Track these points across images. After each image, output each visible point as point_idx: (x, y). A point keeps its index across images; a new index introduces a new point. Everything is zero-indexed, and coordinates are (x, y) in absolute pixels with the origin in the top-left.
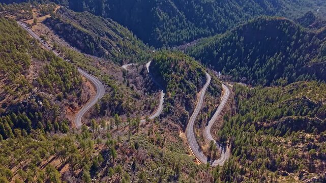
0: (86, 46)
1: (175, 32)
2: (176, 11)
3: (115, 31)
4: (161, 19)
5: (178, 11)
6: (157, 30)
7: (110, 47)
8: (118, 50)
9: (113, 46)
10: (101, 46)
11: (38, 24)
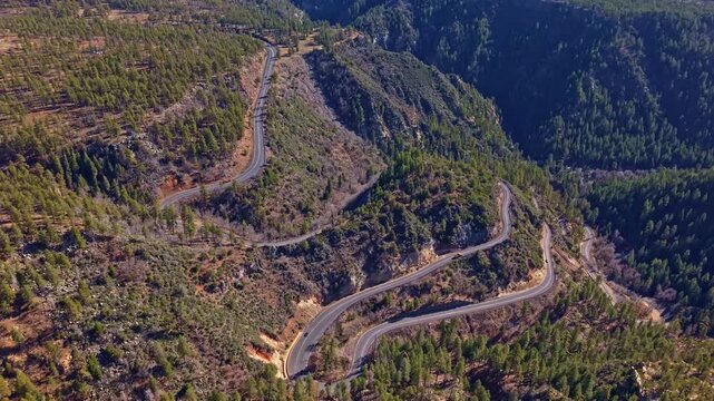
0: (351, 111)
1: (607, 138)
2: (641, 89)
3: (449, 100)
4: (583, 98)
5: (646, 89)
6: (560, 121)
7: (400, 125)
8: (415, 136)
9: (408, 125)
10: (380, 119)
11: (295, 56)
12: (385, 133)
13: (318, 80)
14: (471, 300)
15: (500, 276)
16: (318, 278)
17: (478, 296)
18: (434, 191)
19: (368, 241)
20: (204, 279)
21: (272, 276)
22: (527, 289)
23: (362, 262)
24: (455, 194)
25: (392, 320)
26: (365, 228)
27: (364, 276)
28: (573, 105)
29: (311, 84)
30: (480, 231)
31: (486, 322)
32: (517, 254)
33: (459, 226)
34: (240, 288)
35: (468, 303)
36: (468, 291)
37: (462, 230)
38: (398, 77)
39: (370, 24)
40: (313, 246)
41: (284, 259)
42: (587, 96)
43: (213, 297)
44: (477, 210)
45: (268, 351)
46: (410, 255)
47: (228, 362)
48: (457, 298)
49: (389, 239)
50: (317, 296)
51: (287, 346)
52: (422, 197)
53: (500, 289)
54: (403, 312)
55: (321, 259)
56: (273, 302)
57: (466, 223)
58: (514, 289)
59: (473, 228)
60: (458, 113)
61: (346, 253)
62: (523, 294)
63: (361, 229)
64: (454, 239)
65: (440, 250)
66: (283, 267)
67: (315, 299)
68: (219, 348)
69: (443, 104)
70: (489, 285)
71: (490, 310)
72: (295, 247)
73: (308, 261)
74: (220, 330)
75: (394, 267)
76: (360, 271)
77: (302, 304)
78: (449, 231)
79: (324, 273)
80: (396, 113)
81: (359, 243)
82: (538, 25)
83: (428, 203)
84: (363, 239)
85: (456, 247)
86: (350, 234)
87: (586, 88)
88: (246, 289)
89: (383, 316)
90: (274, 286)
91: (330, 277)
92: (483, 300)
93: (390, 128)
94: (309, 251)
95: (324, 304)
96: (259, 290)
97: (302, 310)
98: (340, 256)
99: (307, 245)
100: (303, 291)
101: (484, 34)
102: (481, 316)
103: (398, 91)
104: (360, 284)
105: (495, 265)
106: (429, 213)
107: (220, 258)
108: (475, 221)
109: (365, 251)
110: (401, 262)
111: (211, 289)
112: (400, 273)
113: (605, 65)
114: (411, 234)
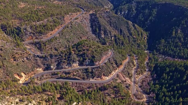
7: (108, 35)
8: (111, 38)
9: (110, 35)
10: (102, 32)
11: (87, 14)
12: (103, 36)
13: (91, 21)
14: (81, 79)
15: (92, 75)
16: (44, 64)
17: (84, 79)
18: (84, 50)
19: (60, 59)
20: (14, 58)
21: (33, 61)
22: (100, 81)
23: (56, 63)
24: (90, 52)
25: (57, 78)
26: (60, 55)
27: (56, 67)
28: (170, 36)
29: (88, 21)
30: (92, 63)
31: (81, 85)
32: (100, 71)
33: (87, 60)
34: (23, 62)
35: (80, 80)
36: (81, 77)
37: (87, 61)
38: (115, 22)
39: (122, 8)
40: (46, 57)
41: (38, 58)
42: (175, 35)
43: (15, 62)
44: (94, 57)
45: (21, 76)
46: (69, 64)
47: (8, 75)
48: (76, 78)
49: (65, 59)
50: (43, 69)
51: (28, 77)
52: (79, 51)
53: (91, 78)
54: (61, 77)
55: (46, 60)
56: (30, 67)
57: (89, 60)
58: (95, 80)
59: (90, 61)
60: (131, 34)
61: (53, 60)
62: (97, 82)
63: (59, 55)
64: (84, 63)
65: (80, 65)
66: (36, 60)
67: (42, 69)
68: (8, 72)
69: (127, 31)
70: (88, 77)
71: (84, 83)
72: (41, 56)
73: (43, 60)
74: (10, 69)
75: (64, 66)
76: (55, 65)
77: (38, 69)
78: (83, 61)
79: (46, 63)
80: (107, 31)
81: (58, 58)
82: (171, 12)
83: (81, 53)
84: (59, 58)
85: (84, 65)
86: (56, 56)
87: (176, 32)
88: (25, 63)
89: (55, 77)
90: (32, 64)
91: (47, 65)
92: (84, 80)
93: (105, 35)
94: (45, 58)
95: (44, 71)
96: (28, 63)
97: (37, 71)
98: (51, 61)
99: (44, 56)
100: (39, 66)
101: (154, 14)
102: (81, 84)
103: (114, 26)
104: (54, 68)
105: (92, 72)
106: (80, 55)
107: (21, 54)
108: (92, 60)
109: (58, 61)
110: (66, 65)
111: (15, 60)
112: (65, 68)
113: (185, 26)
114: (71, 59)
